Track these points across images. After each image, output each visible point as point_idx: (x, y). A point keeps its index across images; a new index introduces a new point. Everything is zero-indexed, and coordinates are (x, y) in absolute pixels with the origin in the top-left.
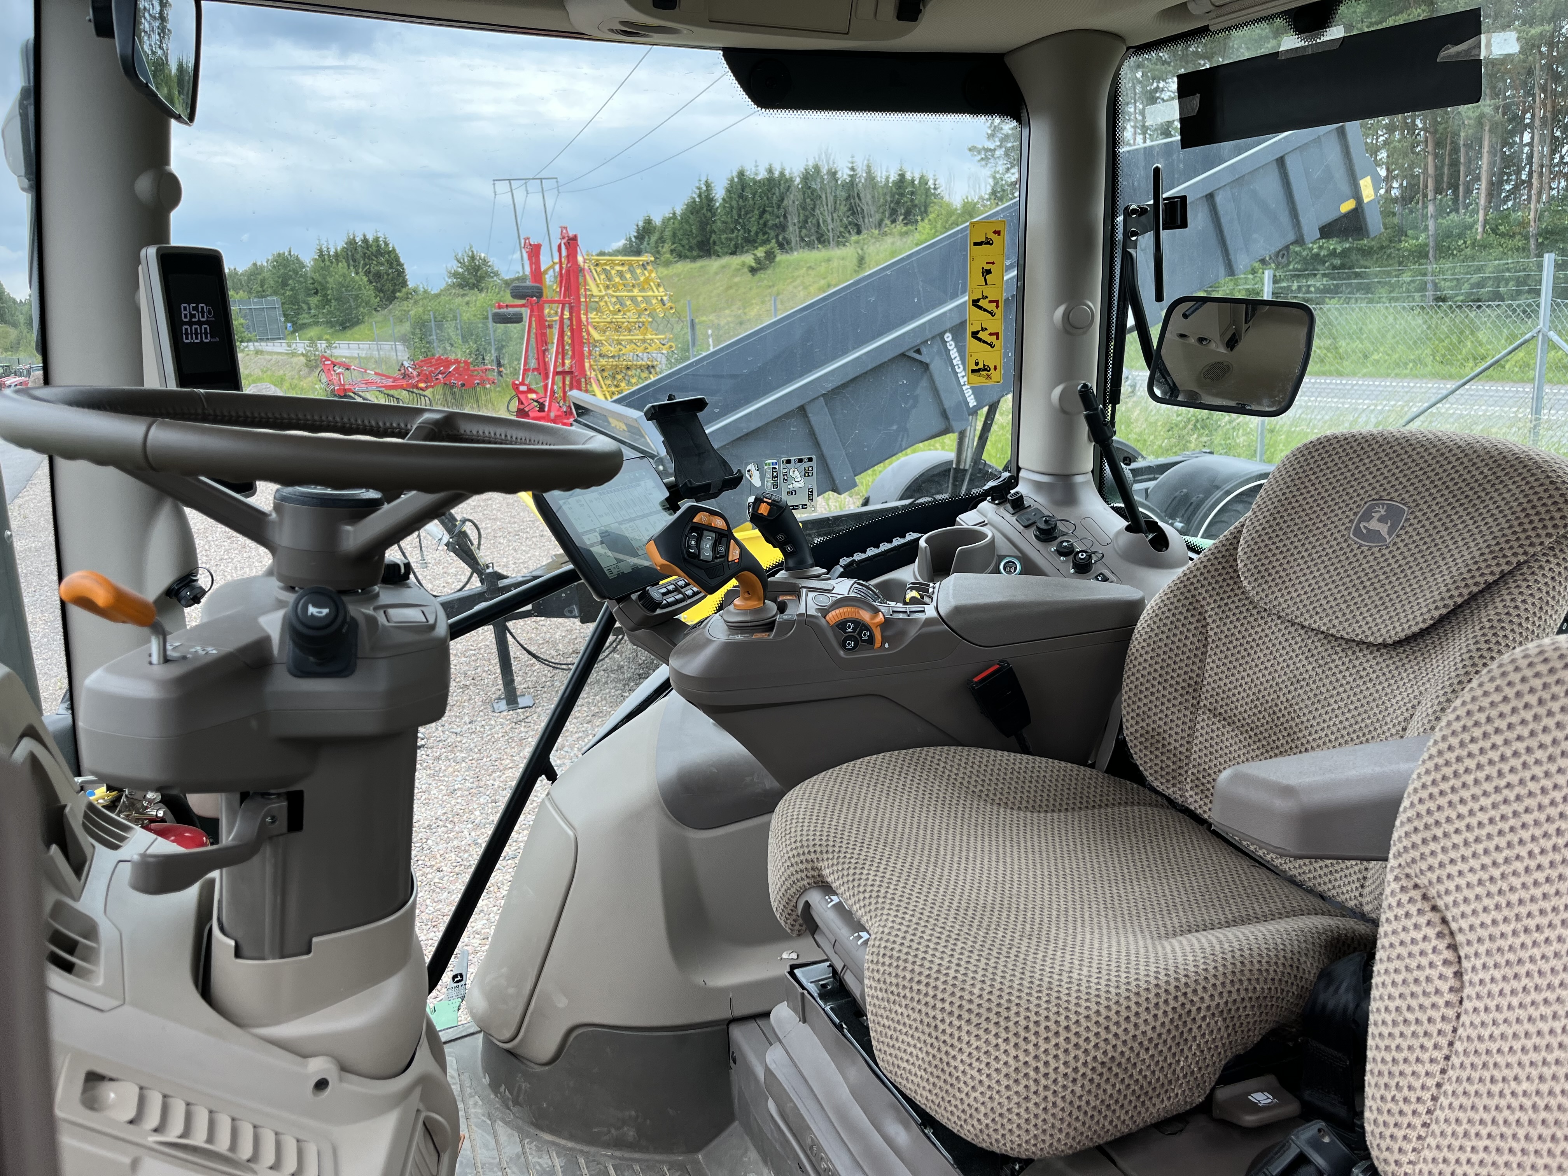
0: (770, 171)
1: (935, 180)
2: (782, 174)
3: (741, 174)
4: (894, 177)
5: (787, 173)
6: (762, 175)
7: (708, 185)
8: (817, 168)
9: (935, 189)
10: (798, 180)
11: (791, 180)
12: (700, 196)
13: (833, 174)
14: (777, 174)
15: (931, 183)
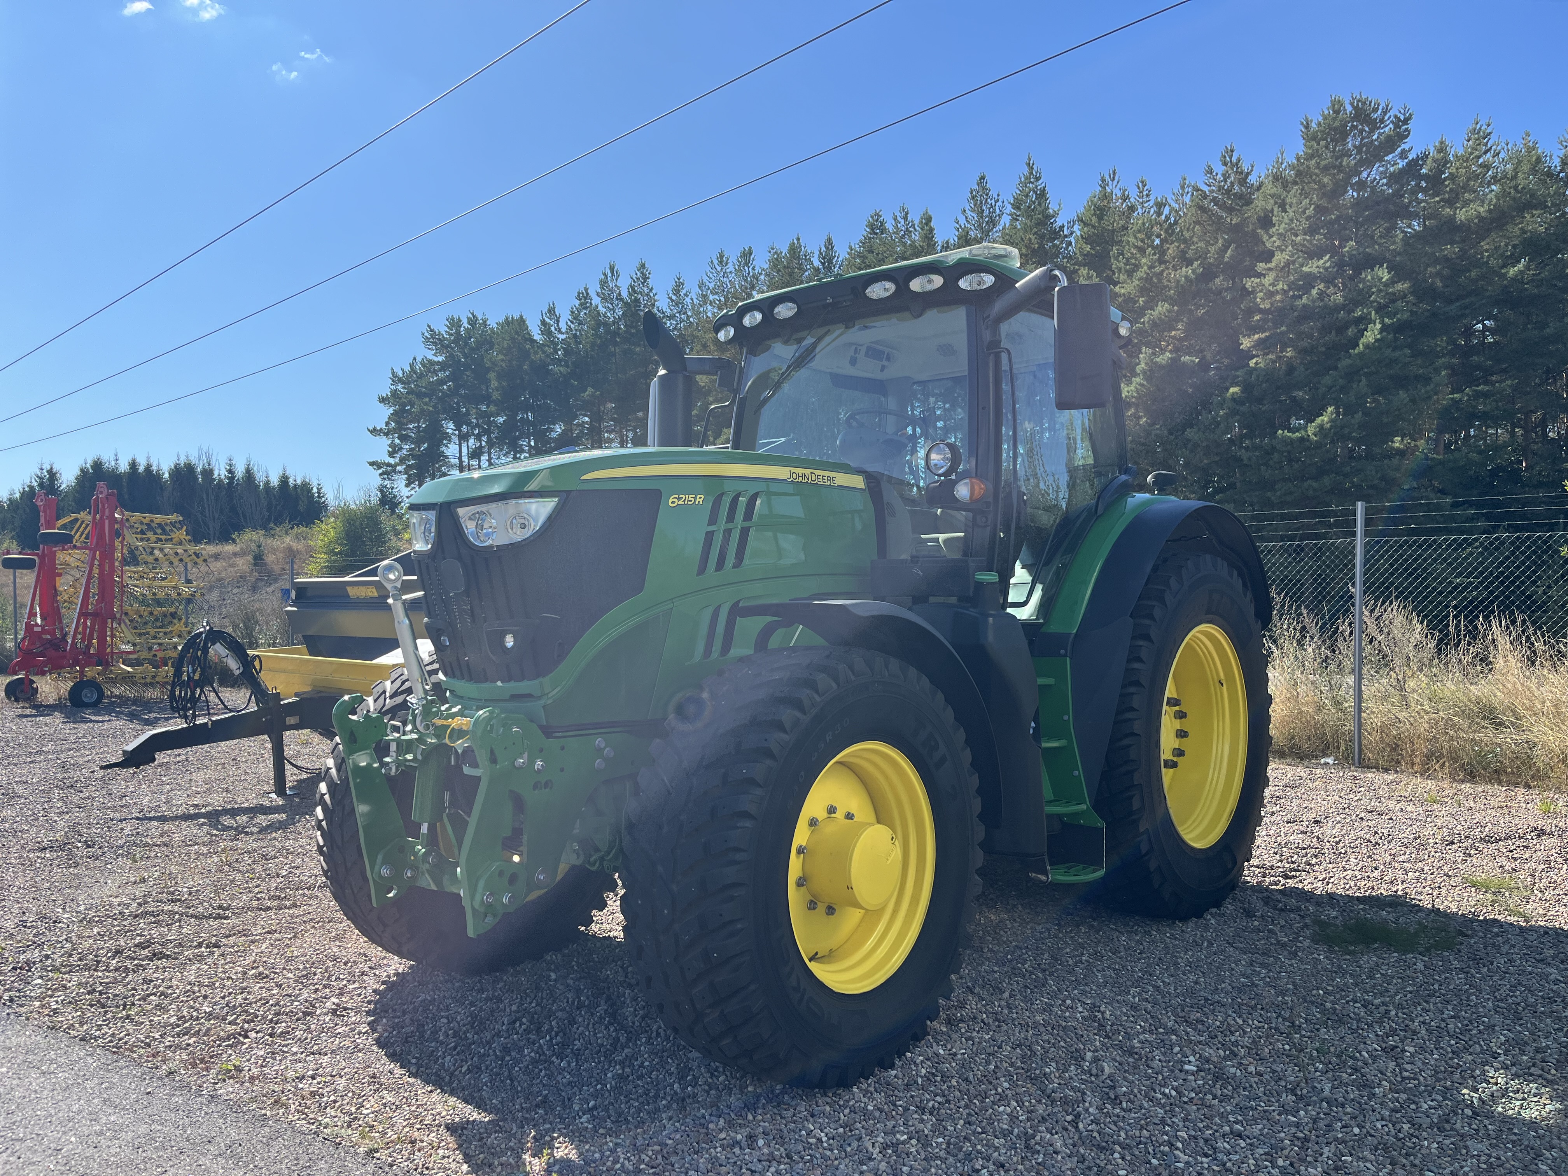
0: (133, 465)
1: (319, 490)
2: (148, 468)
3: (97, 465)
4: (275, 481)
5: (154, 468)
6: (124, 467)
7: (52, 474)
8: (190, 468)
9: (319, 497)
10: (166, 476)
11: (158, 477)
12: (41, 485)
13: (208, 473)
14: (141, 469)
15: (315, 490)
